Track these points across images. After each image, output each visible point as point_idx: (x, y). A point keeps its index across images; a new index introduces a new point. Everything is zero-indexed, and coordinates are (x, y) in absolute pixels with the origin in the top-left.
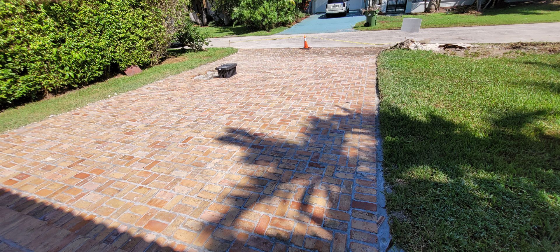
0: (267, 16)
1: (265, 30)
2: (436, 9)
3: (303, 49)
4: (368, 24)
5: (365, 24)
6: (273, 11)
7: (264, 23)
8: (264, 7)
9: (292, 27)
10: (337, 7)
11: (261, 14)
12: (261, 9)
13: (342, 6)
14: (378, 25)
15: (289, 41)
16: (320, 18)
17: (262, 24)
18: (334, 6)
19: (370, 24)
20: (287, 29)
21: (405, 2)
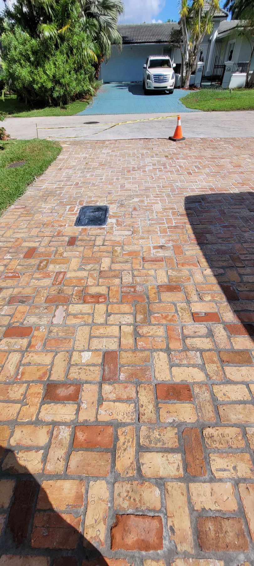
0: (61, 80)
1: (57, 106)
7: (55, 95)
12: (49, 65)
17: (51, 95)
20: (88, 106)
21: (222, 72)
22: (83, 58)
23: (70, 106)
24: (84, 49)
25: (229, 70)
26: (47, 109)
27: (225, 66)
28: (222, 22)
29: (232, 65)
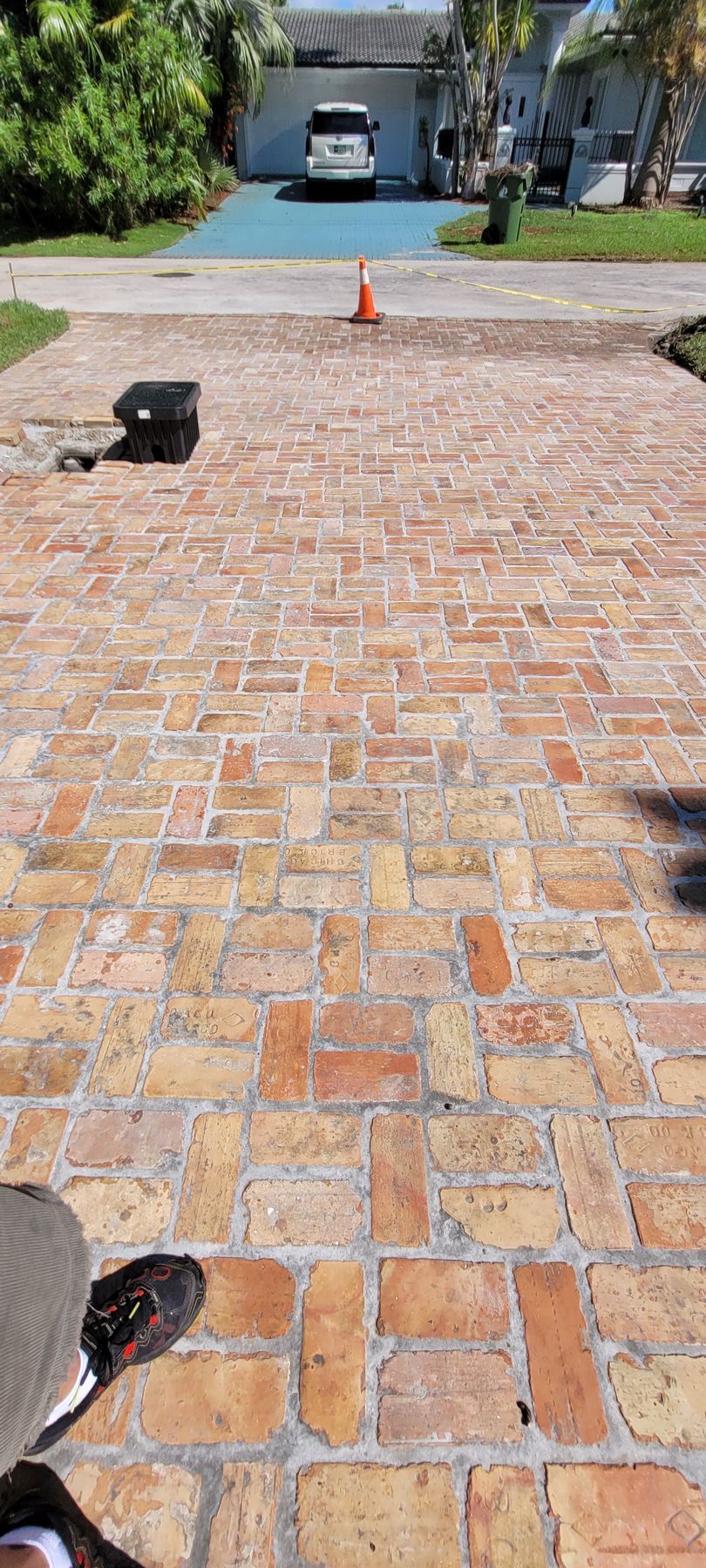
0: (106, 159)
1: (100, 230)
2: (658, 195)
3: (352, 321)
4: (494, 235)
5: (486, 231)
6: (124, 136)
7: (94, 196)
8: (85, 111)
9: (200, 225)
10: (348, 154)
11: (80, 146)
12: (73, 116)
13: (365, 149)
14: (528, 241)
15: (252, 282)
16: (282, 195)
17: (85, 200)
18: (336, 149)
19: (504, 235)
20: (189, 235)
21: (565, 159)
22: (167, 98)
23: (137, 233)
24: (171, 76)
25: (582, 153)
26: (75, 239)
27: (573, 141)
28: (578, 16)
29: (591, 138)
